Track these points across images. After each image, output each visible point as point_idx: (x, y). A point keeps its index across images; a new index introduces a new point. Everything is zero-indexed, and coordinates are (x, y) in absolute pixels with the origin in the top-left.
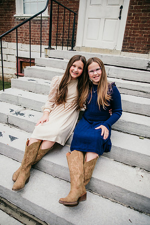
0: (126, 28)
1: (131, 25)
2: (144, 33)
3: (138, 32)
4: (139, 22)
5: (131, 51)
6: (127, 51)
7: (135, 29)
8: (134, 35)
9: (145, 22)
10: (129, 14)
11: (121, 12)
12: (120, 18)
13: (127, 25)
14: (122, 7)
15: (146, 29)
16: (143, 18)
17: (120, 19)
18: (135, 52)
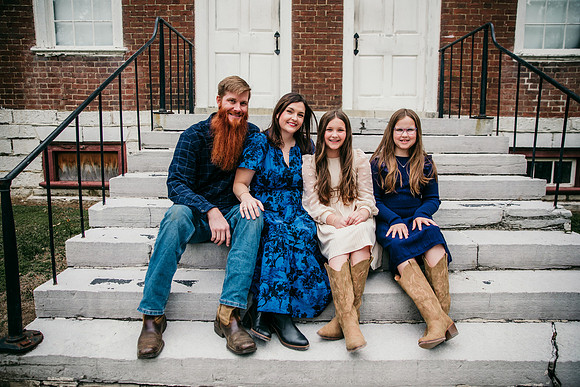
0: (294, 70)
1: (302, 64)
2: (326, 76)
3: (316, 75)
4: (314, 58)
7: (308, 70)
8: (309, 80)
9: (324, 59)
10: (295, 47)
11: (277, 42)
12: (278, 52)
13: (294, 64)
14: (277, 35)
15: (328, 70)
16: (319, 53)
17: (278, 54)
18: (317, 110)
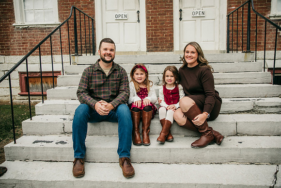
0: (147, 30)
1: (151, 27)
2: (164, 33)
3: (159, 33)
4: (158, 24)
5: (156, 51)
6: (152, 51)
7: (155, 30)
8: (155, 36)
9: (163, 24)
10: (147, 18)
11: (138, 16)
13: (147, 27)
14: (138, 12)
15: (166, 30)
16: (161, 21)
17: (139, 22)
18: (160, 51)
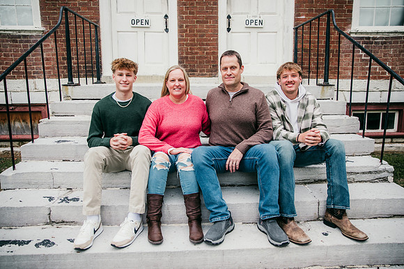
0: (180, 45)
1: (186, 40)
2: (205, 49)
3: (197, 49)
4: (195, 35)
5: (193, 75)
7: (191, 45)
8: (192, 53)
9: (203, 36)
10: (180, 26)
11: (166, 22)
13: (179, 40)
15: (207, 45)
16: (199, 31)
17: (167, 32)
18: (198, 76)
